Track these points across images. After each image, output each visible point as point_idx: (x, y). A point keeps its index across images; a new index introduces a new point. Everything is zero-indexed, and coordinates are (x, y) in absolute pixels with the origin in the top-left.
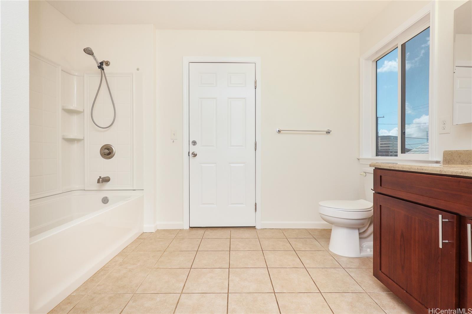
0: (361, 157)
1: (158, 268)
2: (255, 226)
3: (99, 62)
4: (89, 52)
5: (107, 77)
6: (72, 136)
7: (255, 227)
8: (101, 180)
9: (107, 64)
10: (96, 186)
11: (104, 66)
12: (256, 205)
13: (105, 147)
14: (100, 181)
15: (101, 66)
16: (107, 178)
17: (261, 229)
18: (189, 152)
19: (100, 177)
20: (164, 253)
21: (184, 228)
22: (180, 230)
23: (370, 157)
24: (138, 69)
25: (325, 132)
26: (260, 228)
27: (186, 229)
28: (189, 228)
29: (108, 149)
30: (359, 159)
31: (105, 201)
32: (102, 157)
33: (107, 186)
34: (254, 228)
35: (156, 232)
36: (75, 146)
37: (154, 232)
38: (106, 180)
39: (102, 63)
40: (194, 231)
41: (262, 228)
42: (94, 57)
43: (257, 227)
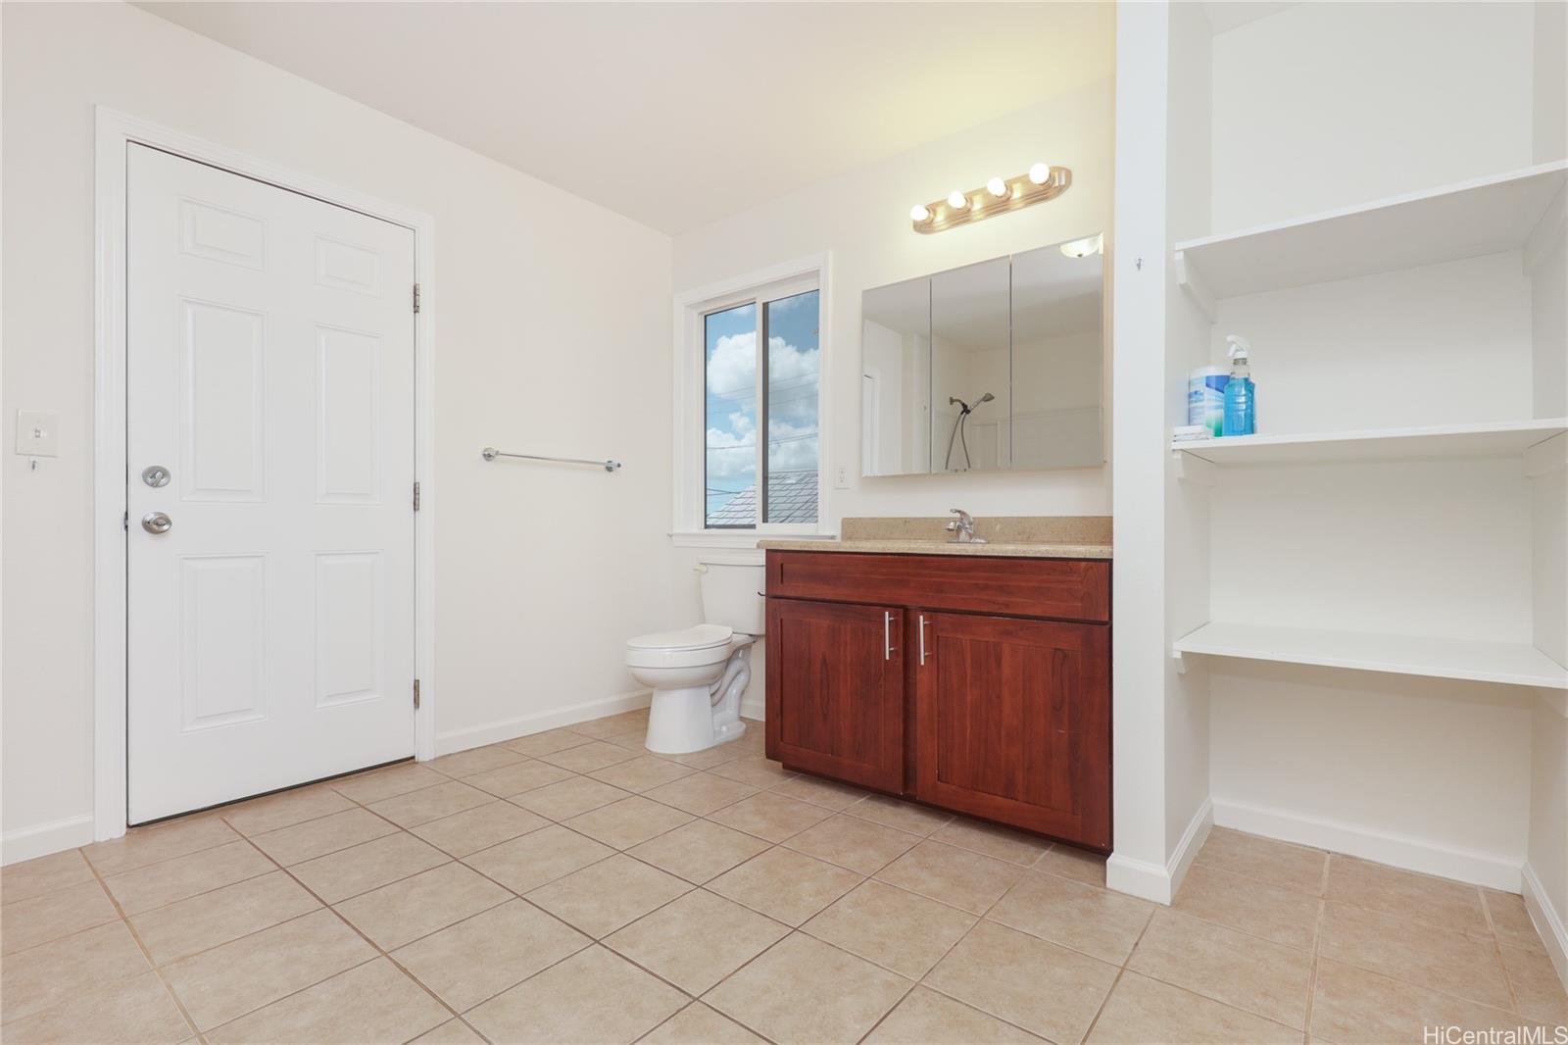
0: (676, 531)
2: (412, 755)
7: (413, 758)
12: (416, 688)
17: (435, 759)
18: (127, 514)
21: (106, 838)
22: (81, 849)
23: (695, 531)
25: (603, 467)
26: (432, 758)
27: (112, 840)
28: (124, 830)
30: (671, 536)
34: (411, 761)
41: (438, 755)
43: (419, 758)
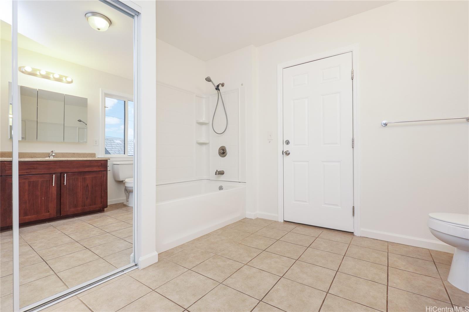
1: (240, 244)
2: (353, 232)
3: (216, 86)
4: (208, 80)
5: (222, 96)
6: (201, 141)
8: (217, 172)
9: (223, 85)
10: (214, 177)
11: (220, 87)
12: (353, 209)
13: (221, 148)
14: (217, 174)
15: (217, 88)
16: (222, 172)
18: (283, 151)
19: (217, 170)
20: (252, 235)
21: (279, 221)
22: (275, 221)
24: (242, 85)
26: (360, 236)
27: (281, 222)
28: (283, 221)
29: (223, 150)
31: (221, 188)
32: (220, 156)
33: (222, 177)
34: (352, 234)
35: (255, 219)
36: (204, 148)
37: (254, 219)
38: (221, 173)
39: (218, 86)
40: (287, 225)
42: (212, 82)
43: (355, 234)
